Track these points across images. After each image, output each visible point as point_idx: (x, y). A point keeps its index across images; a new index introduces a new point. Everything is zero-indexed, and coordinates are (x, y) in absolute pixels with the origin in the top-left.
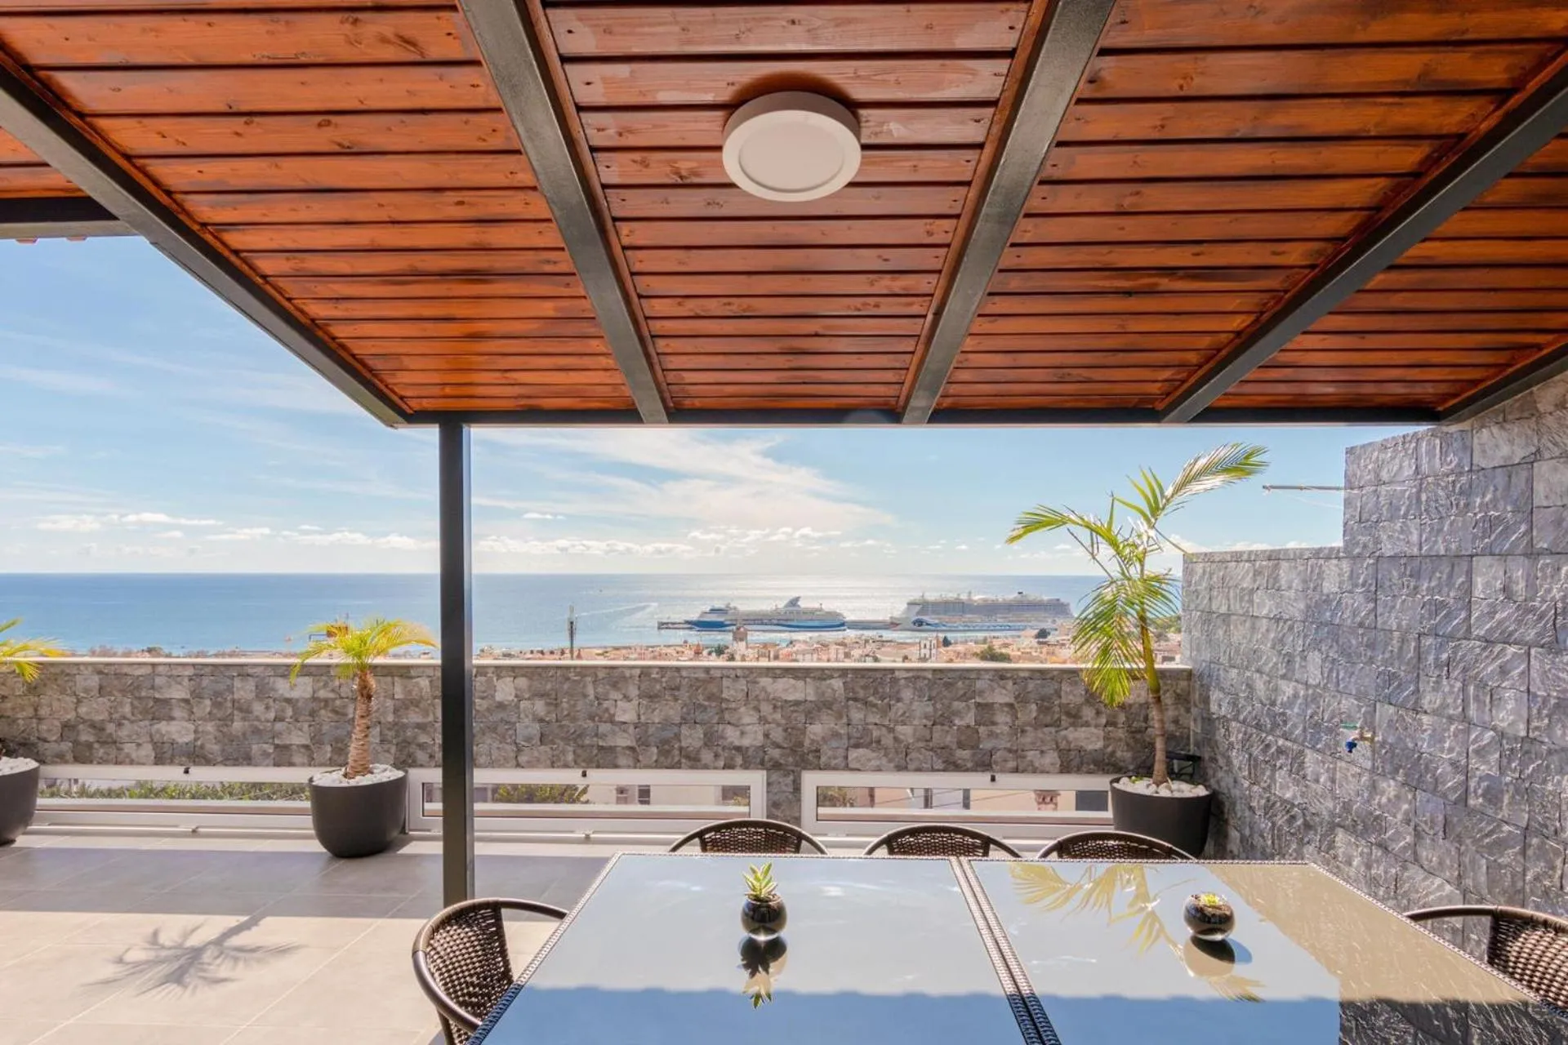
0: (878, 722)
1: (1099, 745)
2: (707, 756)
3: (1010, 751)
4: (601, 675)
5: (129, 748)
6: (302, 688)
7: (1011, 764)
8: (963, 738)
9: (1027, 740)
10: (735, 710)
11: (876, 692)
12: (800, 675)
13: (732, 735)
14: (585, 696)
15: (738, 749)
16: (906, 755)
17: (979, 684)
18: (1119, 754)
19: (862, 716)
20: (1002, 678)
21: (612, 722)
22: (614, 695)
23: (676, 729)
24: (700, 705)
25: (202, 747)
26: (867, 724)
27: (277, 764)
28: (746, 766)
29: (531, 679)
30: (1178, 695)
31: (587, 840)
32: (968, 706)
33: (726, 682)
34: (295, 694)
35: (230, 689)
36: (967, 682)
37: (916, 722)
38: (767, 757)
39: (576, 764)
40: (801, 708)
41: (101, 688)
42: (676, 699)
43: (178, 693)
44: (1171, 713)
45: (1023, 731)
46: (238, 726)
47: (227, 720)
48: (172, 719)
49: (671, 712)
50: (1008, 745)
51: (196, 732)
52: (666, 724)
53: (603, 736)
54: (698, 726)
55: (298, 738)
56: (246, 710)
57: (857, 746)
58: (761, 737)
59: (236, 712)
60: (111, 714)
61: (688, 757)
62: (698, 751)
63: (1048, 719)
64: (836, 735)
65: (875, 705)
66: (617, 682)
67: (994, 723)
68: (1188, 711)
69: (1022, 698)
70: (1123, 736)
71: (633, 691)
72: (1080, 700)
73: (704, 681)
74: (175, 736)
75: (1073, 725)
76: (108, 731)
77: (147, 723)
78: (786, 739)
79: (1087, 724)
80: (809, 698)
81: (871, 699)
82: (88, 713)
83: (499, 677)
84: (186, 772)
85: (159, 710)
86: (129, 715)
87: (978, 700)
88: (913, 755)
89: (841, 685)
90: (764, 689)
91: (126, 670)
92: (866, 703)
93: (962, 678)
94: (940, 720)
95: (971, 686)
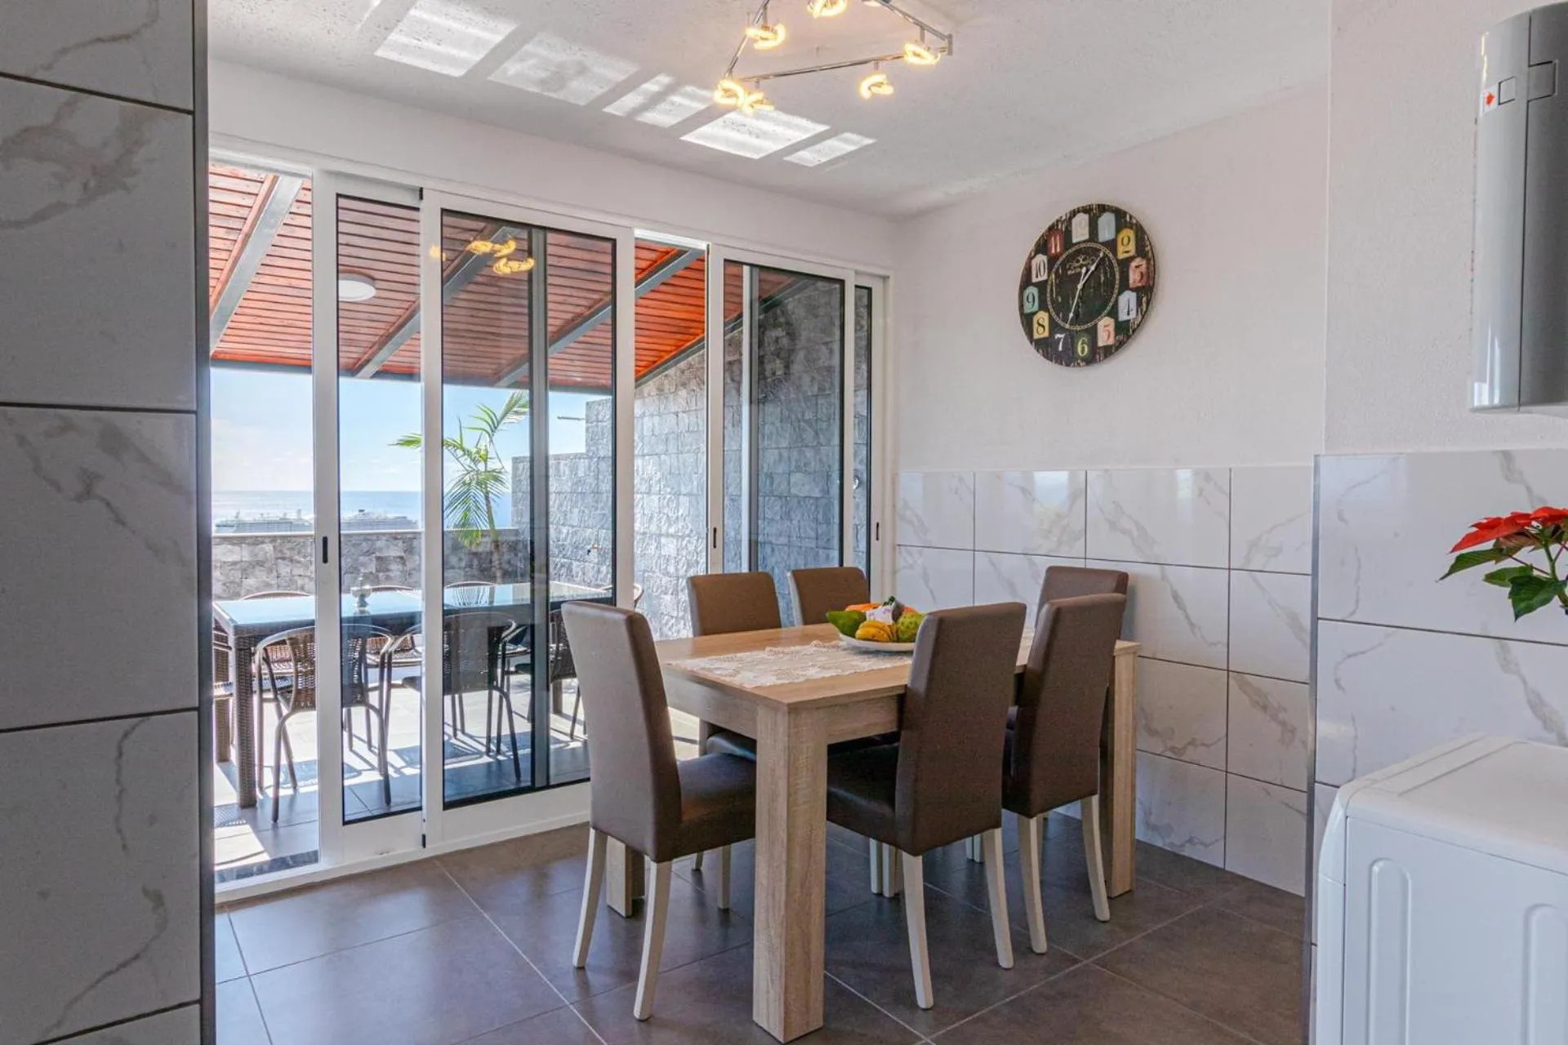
0: (302, 574)
11: (299, 553)
12: (235, 542)
17: (379, 544)
19: (288, 570)
20: (396, 539)
30: (510, 546)
32: (371, 560)
36: (370, 542)
40: (238, 566)
44: (506, 557)
45: (410, 574)
65: (299, 562)
67: (388, 570)
68: (516, 555)
69: (409, 552)
70: (476, 573)
78: (225, 591)
80: (244, 559)
81: (297, 557)
87: (378, 554)
89: (272, 548)
92: (291, 560)
93: (366, 540)
94: (351, 570)
95: (372, 545)
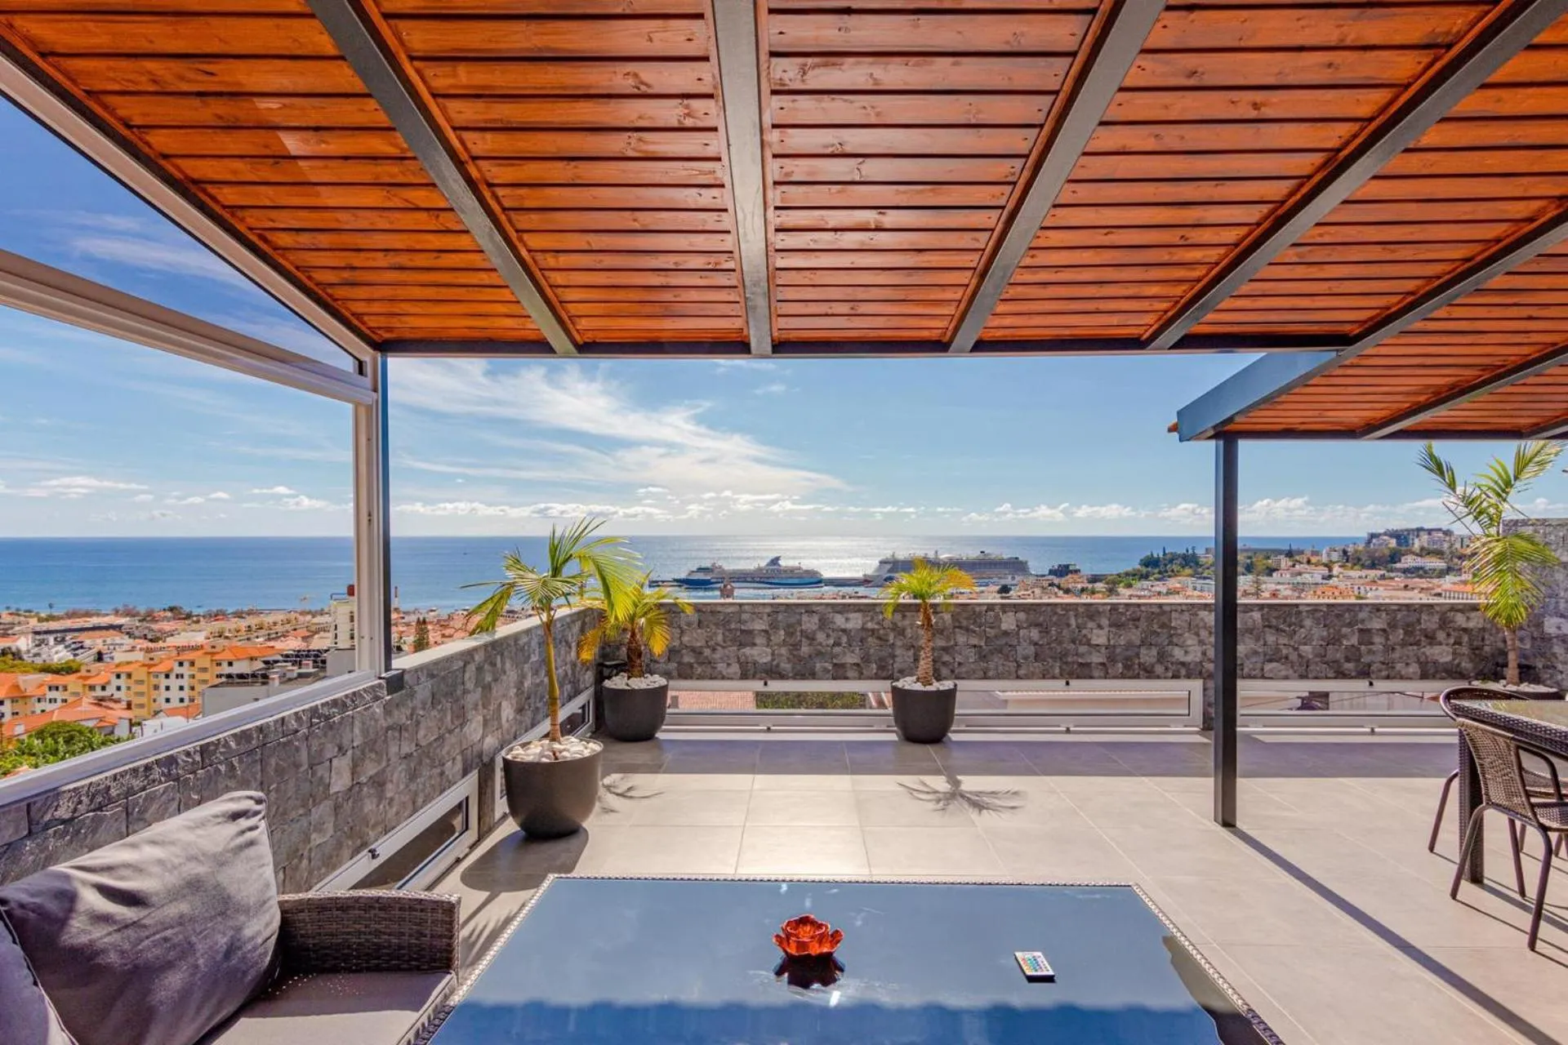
0: (1286, 643)
1: (1449, 658)
2: (1159, 669)
3: (1383, 663)
4: (1081, 610)
5: (721, 666)
6: (855, 622)
7: (1384, 673)
8: (1349, 654)
9: (1396, 655)
10: (1181, 635)
11: (1285, 622)
13: (1178, 653)
14: (1068, 625)
15: (1183, 664)
16: (1307, 667)
17: (1362, 615)
18: (1463, 664)
19: (1275, 639)
20: (1378, 610)
21: (1089, 645)
22: (1091, 625)
23: (1136, 650)
24: (1155, 631)
25: (778, 666)
26: (1278, 644)
27: (834, 678)
28: (1188, 677)
29: (1028, 613)
31: (1068, 731)
32: (1352, 631)
33: (1174, 615)
34: (849, 626)
35: (799, 623)
36: (1350, 613)
37: (1314, 643)
38: (1204, 670)
39: (1061, 676)
41: (700, 622)
42: (1137, 627)
43: (759, 625)
45: (1393, 649)
46: (805, 650)
47: (796, 646)
48: (754, 645)
49: (1133, 637)
50: (1382, 659)
51: (773, 654)
52: (1129, 645)
53: (1082, 656)
54: (1153, 647)
55: (851, 659)
56: (812, 639)
57: (1270, 661)
58: (1199, 654)
59: (804, 640)
60: (707, 642)
61: (1146, 670)
62: (1153, 666)
63: (1412, 640)
64: (1256, 653)
65: (1284, 631)
66: (1092, 616)
67: (1372, 644)
69: (1393, 625)
70: (1466, 652)
71: (1105, 622)
72: (1435, 626)
73: (1158, 614)
74: (757, 658)
75: (1431, 644)
76: (705, 654)
77: (735, 648)
79: (1440, 644)
81: (1282, 626)
82: (689, 641)
83: (1004, 612)
84: (766, 684)
85: (745, 638)
86: (722, 643)
87: (1360, 626)
88: (1311, 668)
90: (1202, 619)
91: (719, 609)
92: (1278, 629)
93: (1349, 610)
94: (1332, 641)
95: (1354, 617)
